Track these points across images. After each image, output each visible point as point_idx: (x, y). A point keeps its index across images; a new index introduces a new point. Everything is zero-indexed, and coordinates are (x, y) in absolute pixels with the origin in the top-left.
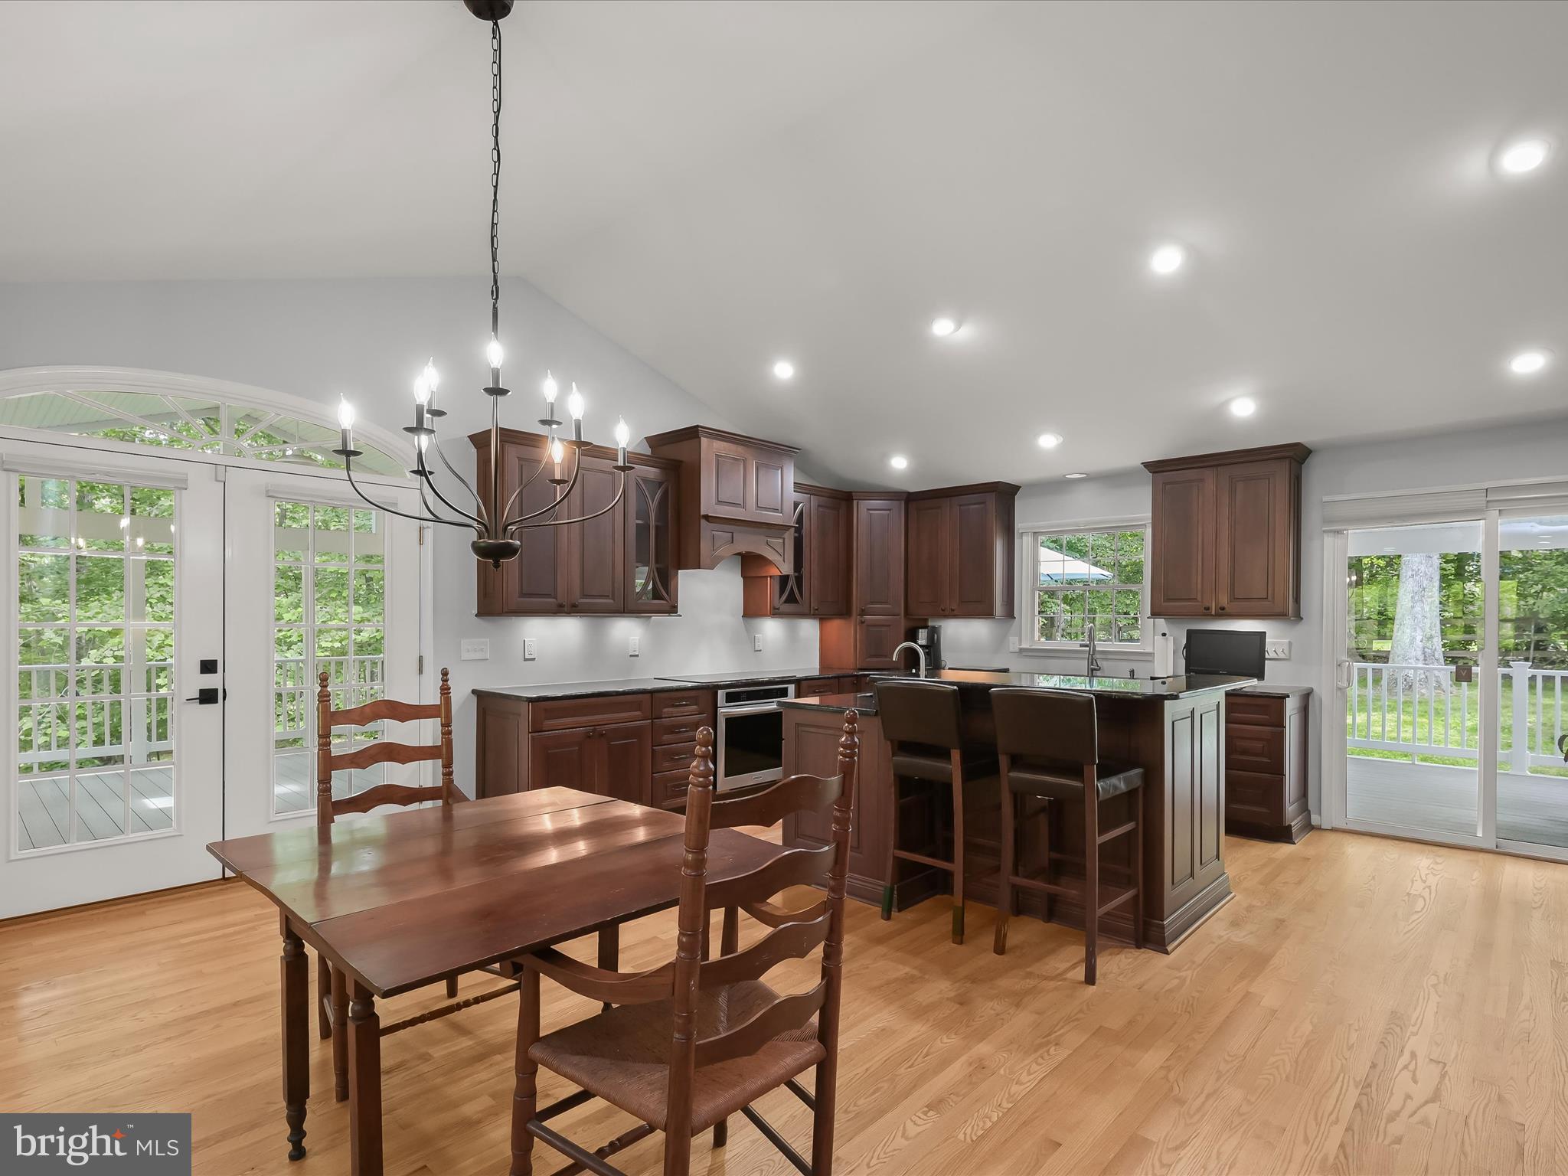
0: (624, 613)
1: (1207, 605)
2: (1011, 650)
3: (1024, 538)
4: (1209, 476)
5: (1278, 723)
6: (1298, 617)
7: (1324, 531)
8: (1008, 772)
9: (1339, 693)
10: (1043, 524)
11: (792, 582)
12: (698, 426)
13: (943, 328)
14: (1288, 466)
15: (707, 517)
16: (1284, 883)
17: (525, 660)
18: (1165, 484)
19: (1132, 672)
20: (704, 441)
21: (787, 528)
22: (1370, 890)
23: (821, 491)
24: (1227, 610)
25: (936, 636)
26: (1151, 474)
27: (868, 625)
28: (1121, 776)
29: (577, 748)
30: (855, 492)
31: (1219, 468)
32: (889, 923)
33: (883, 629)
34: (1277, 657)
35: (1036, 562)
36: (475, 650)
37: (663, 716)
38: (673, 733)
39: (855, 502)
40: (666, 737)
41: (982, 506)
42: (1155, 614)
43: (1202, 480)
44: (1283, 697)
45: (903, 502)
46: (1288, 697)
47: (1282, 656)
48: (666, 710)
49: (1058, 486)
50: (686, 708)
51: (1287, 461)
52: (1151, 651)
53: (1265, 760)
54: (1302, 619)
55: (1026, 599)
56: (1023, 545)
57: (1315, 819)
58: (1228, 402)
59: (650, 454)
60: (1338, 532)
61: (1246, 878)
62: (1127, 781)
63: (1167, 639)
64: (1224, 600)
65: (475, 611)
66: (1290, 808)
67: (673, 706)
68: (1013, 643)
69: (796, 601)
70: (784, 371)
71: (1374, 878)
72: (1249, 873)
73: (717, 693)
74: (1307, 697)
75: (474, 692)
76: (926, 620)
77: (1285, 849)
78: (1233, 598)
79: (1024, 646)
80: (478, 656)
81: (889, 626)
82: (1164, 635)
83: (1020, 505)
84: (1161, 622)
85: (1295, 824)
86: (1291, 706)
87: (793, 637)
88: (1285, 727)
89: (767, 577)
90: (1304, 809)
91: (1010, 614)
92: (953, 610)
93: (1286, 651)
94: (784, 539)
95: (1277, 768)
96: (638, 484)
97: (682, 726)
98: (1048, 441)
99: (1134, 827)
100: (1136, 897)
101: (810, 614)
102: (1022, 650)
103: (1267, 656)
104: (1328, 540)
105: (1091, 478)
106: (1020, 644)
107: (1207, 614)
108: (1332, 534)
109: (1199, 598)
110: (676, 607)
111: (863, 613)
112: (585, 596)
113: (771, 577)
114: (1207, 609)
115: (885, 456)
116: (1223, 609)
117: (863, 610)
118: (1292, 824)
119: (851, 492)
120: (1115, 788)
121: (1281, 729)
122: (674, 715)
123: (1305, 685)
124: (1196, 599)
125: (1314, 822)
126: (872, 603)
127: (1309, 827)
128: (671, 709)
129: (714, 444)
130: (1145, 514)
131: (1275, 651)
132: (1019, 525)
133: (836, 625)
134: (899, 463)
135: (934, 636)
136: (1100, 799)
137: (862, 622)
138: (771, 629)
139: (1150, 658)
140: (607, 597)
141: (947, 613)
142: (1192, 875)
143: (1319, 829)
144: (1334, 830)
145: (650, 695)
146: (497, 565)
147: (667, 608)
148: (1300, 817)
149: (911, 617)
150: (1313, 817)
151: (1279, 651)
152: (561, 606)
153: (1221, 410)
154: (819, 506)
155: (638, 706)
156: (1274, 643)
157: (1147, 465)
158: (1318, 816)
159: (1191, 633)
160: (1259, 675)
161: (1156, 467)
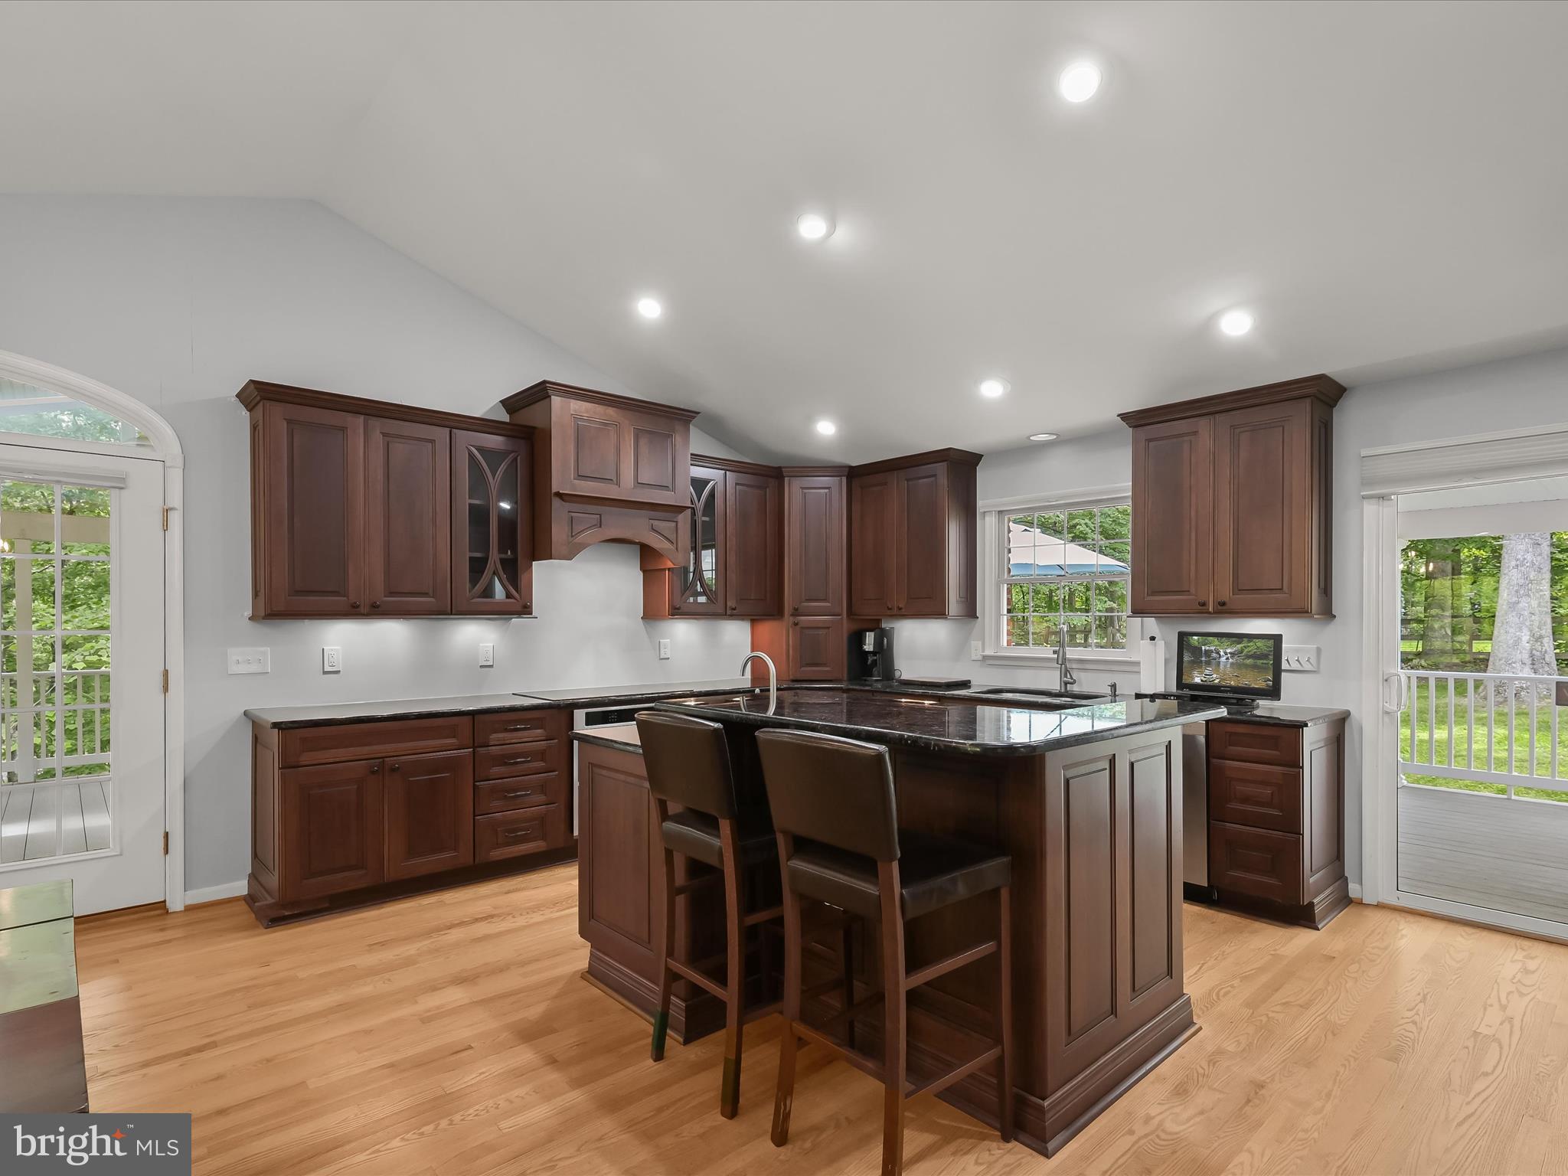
0: (451, 614)
1: (1202, 599)
2: (974, 658)
3: (987, 519)
4: (1203, 425)
5: (1294, 762)
6: (1328, 612)
7: (1364, 497)
8: (787, 861)
9: (1386, 719)
10: (1006, 502)
12: (544, 382)
13: (811, 228)
14: (1308, 409)
15: (558, 494)
16: (1284, 1004)
17: (325, 673)
18: (1149, 440)
19: (1114, 686)
20: (556, 401)
21: (680, 509)
22: (1414, 1023)
23: (744, 467)
24: (1230, 605)
25: (885, 640)
26: (1131, 429)
27: (802, 628)
28: (957, 874)
29: (355, 787)
30: (784, 467)
31: (1217, 416)
32: (659, 1066)
33: (821, 632)
34: (1300, 668)
35: (1004, 548)
36: (248, 662)
37: (492, 743)
38: (506, 764)
39: (786, 479)
40: (496, 770)
41: (933, 479)
42: (1137, 611)
43: (1195, 433)
44: (1301, 725)
45: (844, 479)
46: (1306, 725)
47: (1308, 667)
48: (494, 736)
49: (1024, 451)
50: (526, 733)
51: (1308, 401)
52: (1137, 659)
53: (1272, 811)
54: (1335, 616)
55: (992, 597)
56: (987, 528)
57: (1354, 890)
58: (1214, 318)
59: (508, 421)
60: (1382, 497)
61: (1229, 992)
63: (1155, 643)
64: (1226, 593)
65: (249, 613)
66: (1312, 878)
67: (506, 730)
68: (976, 649)
70: (649, 309)
71: (1424, 1000)
72: (1236, 982)
73: (573, 712)
74: (1339, 727)
75: (245, 718)
76: (879, 621)
77: (1301, 938)
78: (1238, 589)
79: (988, 652)
80: (254, 668)
81: (828, 628)
82: (1153, 638)
83: (984, 477)
84: (1151, 623)
85: (1320, 902)
86: (1313, 739)
88: (1302, 767)
89: (665, 569)
90: (1338, 876)
91: (970, 611)
92: (900, 609)
93: (1313, 660)
94: (677, 522)
95: (1292, 822)
96: (471, 456)
97: (519, 755)
98: (992, 389)
99: (994, 949)
101: (726, 615)
102: (985, 658)
103: (1283, 666)
104: (1370, 509)
105: (1065, 440)
106: (983, 651)
107: (1202, 610)
108: (1374, 501)
109: (1193, 590)
110: (531, 607)
111: (796, 612)
112: (392, 594)
113: (669, 569)
114: (1203, 604)
115: (810, 419)
116: (1223, 604)
117: (796, 610)
118: (1315, 901)
119: (780, 468)
120: (945, 893)
121: (1296, 770)
122: (508, 742)
123: (1339, 706)
124: (1189, 591)
125: (1351, 895)
126: (809, 600)
127: (1344, 901)
128: (501, 735)
129: (572, 404)
130: (1124, 485)
131: (1298, 660)
132: (981, 505)
133: (768, 628)
134: (826, 428)
135: (883, 641)
136: (909, 915)
137: (796, 624)
138: (682, 633)
139: (1135, 669)
140: (426, 594)
141: (895, 611)
142: (1113, 1011)
143: (1360, 903)
144: (1380, 906)
145: (471, 717)
147: (519, 608)
148: (1331, 888)
149: (856, 617)
150: (1351, 886)
151: (1303, 658)
152: (355, 606)
153: (1206, 329)
154: (737, 484)
155: (453, 732)
156: (1297, 650)
157: (1124, 417)
158: (1357, 886)
159: (1183, 637)
160: (1274, 692)
161: (1137, 420)
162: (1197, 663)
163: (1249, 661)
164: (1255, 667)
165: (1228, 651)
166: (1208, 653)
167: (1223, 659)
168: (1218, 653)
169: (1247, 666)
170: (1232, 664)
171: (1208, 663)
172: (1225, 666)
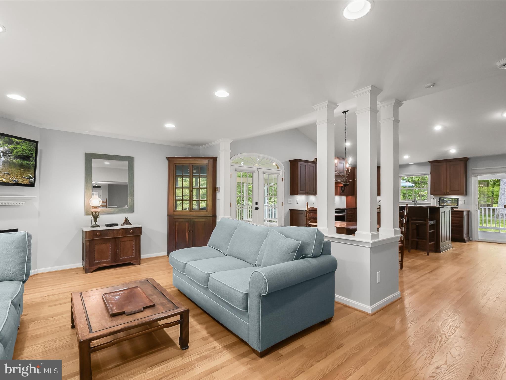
5: (462, 217)
7: (472, 176)
9: (476, 211)
10: (402, 174)
11: (343, 188)
17: (297, 204)
18: (434, 166)
24: (449, 193)
26: (430, 164)
28: (432, 221)
42: (431, 194)
43: (443, 165)
44: (463, 211)
47: (462, 203)
49: (406, 166)
51: (463, 161)
52: (430, 202)
53: (459, 225)
54: (467, 195)
57: (471, 239)
58: (449, 150)
60: (476, 176)
62: (433, 222)
63: (434, 200)
64: (448, 191)
66: (465, 236)
69: (344, 192)
74: (469, 212)
75: (290, 209)
77: (464, 244)
78: (451, 191)
82: (433, 199)
85: (466, 239)
86: (465, 213)
87: (341, 199)
89: (339, 187)
90: (468, 236)
93: (464, 202)
95: (462, 226)
98: (406, 157)
99: (435, 230)
100: (434, 244)
103: (459, 203)
104: (473, 178)
105: (414, 164)
107: (445, 194)
108: (474, 176)
109: (442, 191)
112: (309, 191)
114: (445, 193)
116: (448, 193)
120: (432, 223)
123: (468, 210)
127: (469, 240)
130: (429, 172)
133: (350, 197)
136: (429, 225)
139: (430, 204)
142: (445, 242)
143: (472, 241)
144: (475, 241)
146: (346, 186)
150: (470, 238)
151: (462, 202)
152: (306, 193)
156: (461, 200)
157: (429, 162)
158: (472, 238)
159: (440, 198)
160: (457, 208)
161: (431, 162)
162: (443, 203)
163: (453, 202)
164: (454, 203)
165: (449, 200)
166: (445, 201)
167: (448, 202)
168: (447, 200)
169: (453, 203)
170: (450, 202)
171: (445, 203)
172: (449, 203)
